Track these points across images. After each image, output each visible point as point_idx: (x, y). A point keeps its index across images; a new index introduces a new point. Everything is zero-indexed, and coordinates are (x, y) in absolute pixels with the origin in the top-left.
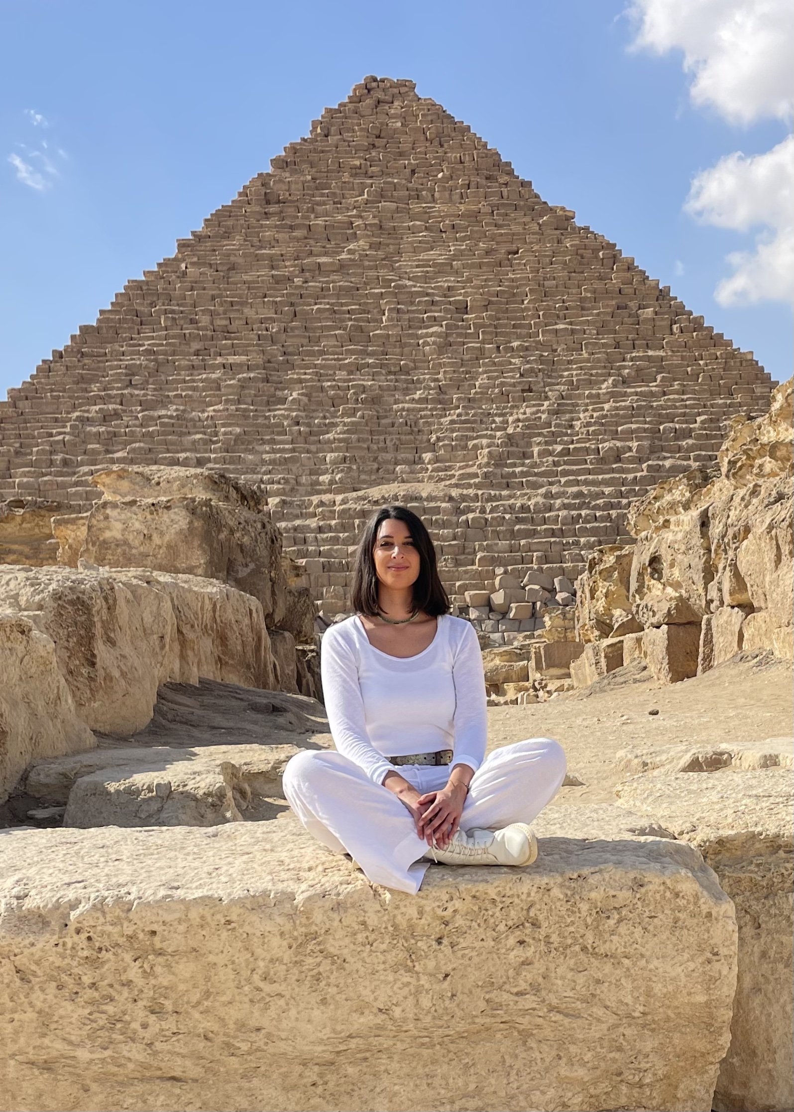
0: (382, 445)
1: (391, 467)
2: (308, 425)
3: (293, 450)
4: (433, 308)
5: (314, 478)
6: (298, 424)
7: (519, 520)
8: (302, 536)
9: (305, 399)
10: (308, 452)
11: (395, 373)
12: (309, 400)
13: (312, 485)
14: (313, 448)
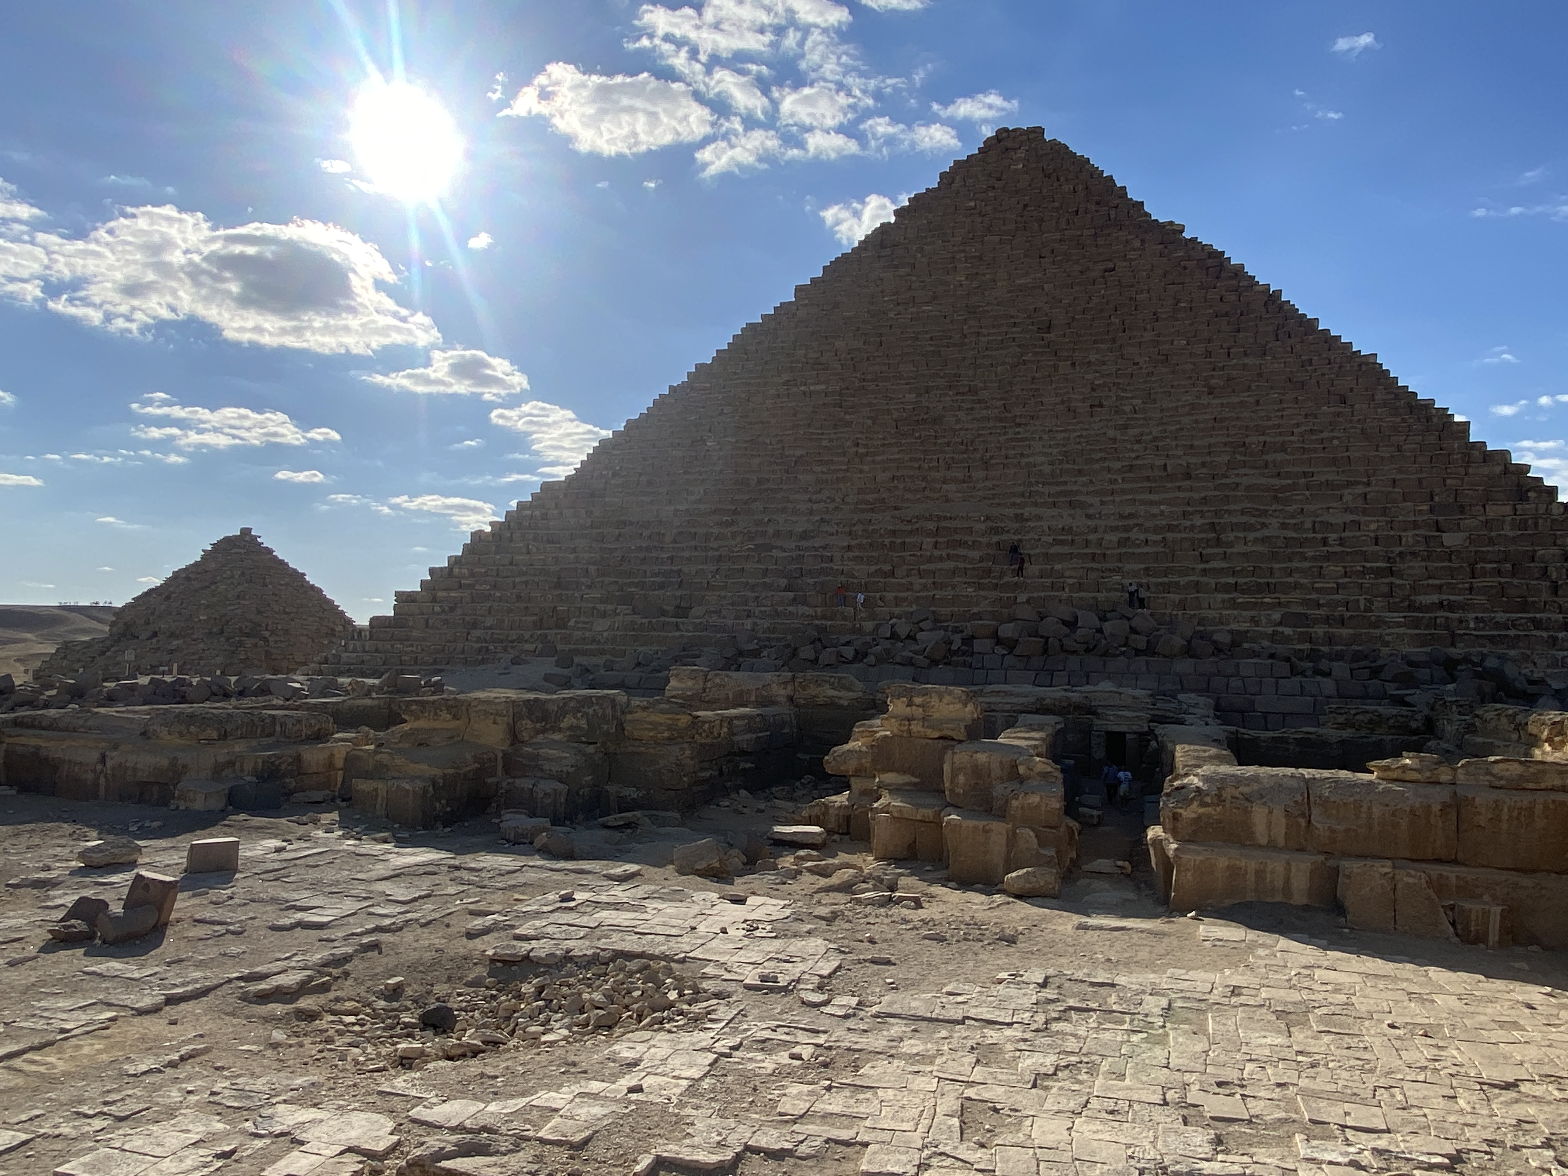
0: (935, 464)
1: (938, 486)
2: (866, 446)
3: (847, 470)
4: (1014, 329)
5: (860, 497)
6: (858, 445)
7: (1057, 542)
8: (829, 554)
9: (870, 422)
10: (861, 471)
11: (963, 394)
12: (874, 423)
13: (857, 503)
14: (866, 468)
